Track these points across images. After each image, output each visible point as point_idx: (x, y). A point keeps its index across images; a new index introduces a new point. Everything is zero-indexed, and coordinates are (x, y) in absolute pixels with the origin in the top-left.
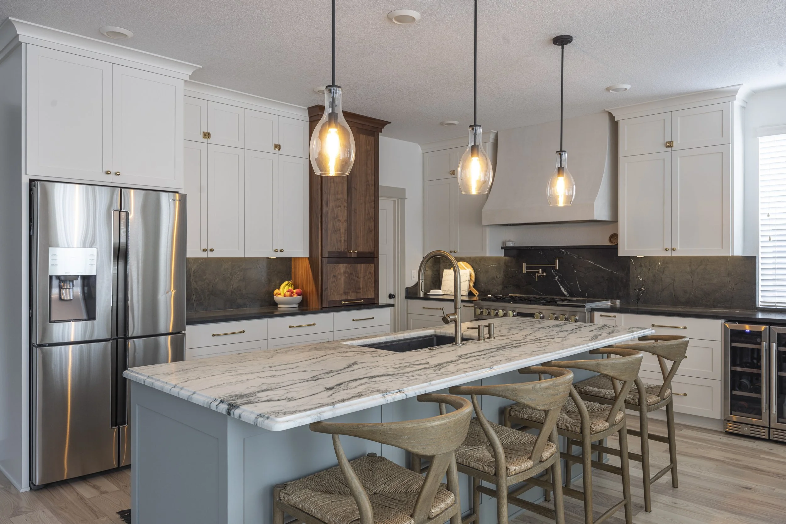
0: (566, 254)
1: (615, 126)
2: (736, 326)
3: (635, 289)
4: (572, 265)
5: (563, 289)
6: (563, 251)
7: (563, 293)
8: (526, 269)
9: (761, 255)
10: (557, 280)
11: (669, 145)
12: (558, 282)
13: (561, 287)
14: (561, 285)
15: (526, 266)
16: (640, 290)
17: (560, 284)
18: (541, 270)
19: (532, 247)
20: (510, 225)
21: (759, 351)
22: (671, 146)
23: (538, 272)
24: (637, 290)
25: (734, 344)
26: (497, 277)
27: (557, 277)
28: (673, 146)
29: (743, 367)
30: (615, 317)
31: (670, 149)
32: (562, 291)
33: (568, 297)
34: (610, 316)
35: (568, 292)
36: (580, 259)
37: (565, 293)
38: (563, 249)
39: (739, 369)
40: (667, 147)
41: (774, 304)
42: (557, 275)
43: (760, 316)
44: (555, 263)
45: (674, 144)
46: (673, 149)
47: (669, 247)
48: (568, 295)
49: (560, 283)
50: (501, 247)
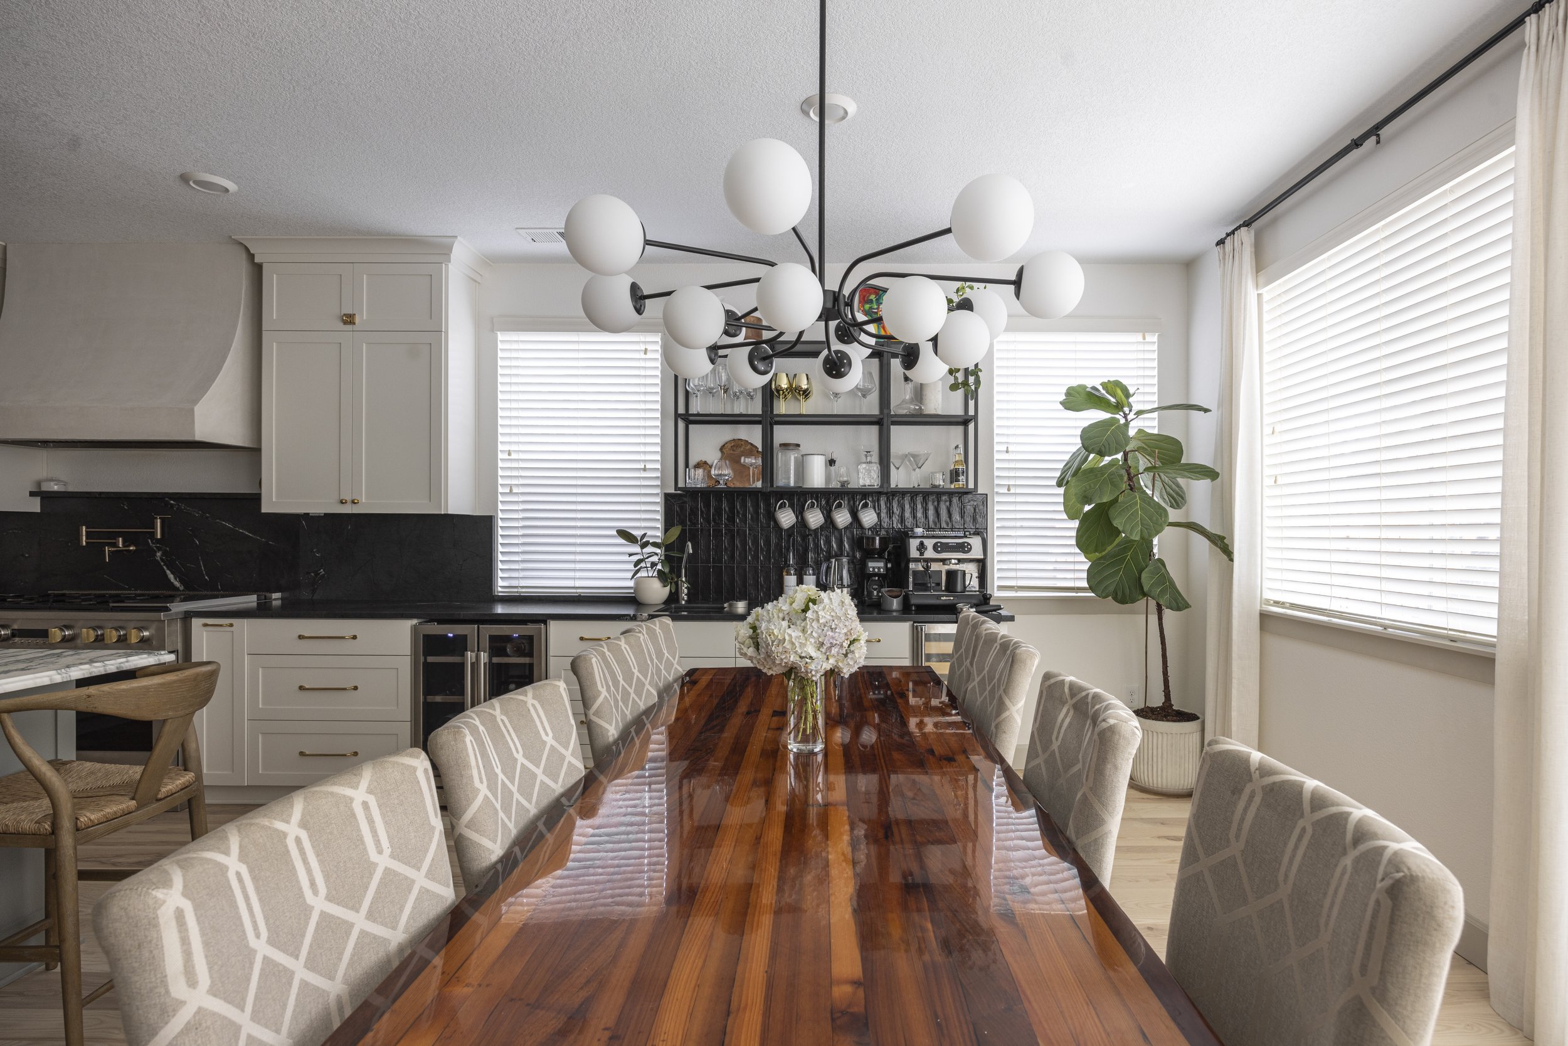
0: (177, 509)
1: (257, 271)
2: (435, 629)
3: (308, 573)
4: (190, 530)
5: (171, 577)
6: (172, 502)
7: (172, 583)
8: (87, 538)
9: (500, 515)
10: (159, 558)
11: (349, 319)
12: (162, 564)
13: (168, 572)
14: (168, 569)
15: (86, 532)
16: (317, 574)
17: (165, 567)
18: (120, 539)
19: (101, 493)
20: (45, 444)
21: (462, 666)
22: (352, 323)
23: (115, 545)
24: (313, 574)
25: (430, 659)
26: (23, 555)
27: (159, 554)
28: (354, 324)
29: (447, 695)
30: (231, 625)
31: (349, 327)
32: (169, 580)
33: (183, 590)
34: (221, 626)
35: (181, 581)
36: (207, 518)
37: (177, 584)
38: (171, 499)
39: (438, 699)
40: (345, 323)
41: (516, 590)
42: (159, 549)
43: (500, 609)
44: (153, 526)
45: (357, 320)
46: (355, 328)
47: (349, 498)
48: (182, 588)
49: (165, 565)
50: (30, 492)
